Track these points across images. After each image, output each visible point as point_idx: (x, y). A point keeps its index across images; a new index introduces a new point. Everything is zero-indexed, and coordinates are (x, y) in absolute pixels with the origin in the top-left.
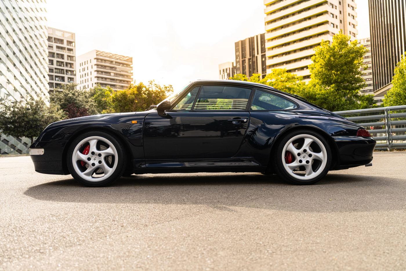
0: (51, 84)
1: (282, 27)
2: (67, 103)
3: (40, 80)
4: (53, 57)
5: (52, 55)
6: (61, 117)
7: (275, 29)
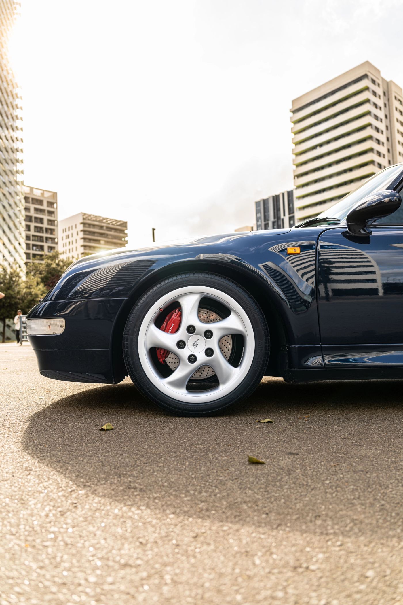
0: (28, 255)
1: (316, 181)
2: (50, 275)
3: (15, 248)
4: (30, 221)
5: (28, 218)
6: (41, 293)
7: (307, 184)
